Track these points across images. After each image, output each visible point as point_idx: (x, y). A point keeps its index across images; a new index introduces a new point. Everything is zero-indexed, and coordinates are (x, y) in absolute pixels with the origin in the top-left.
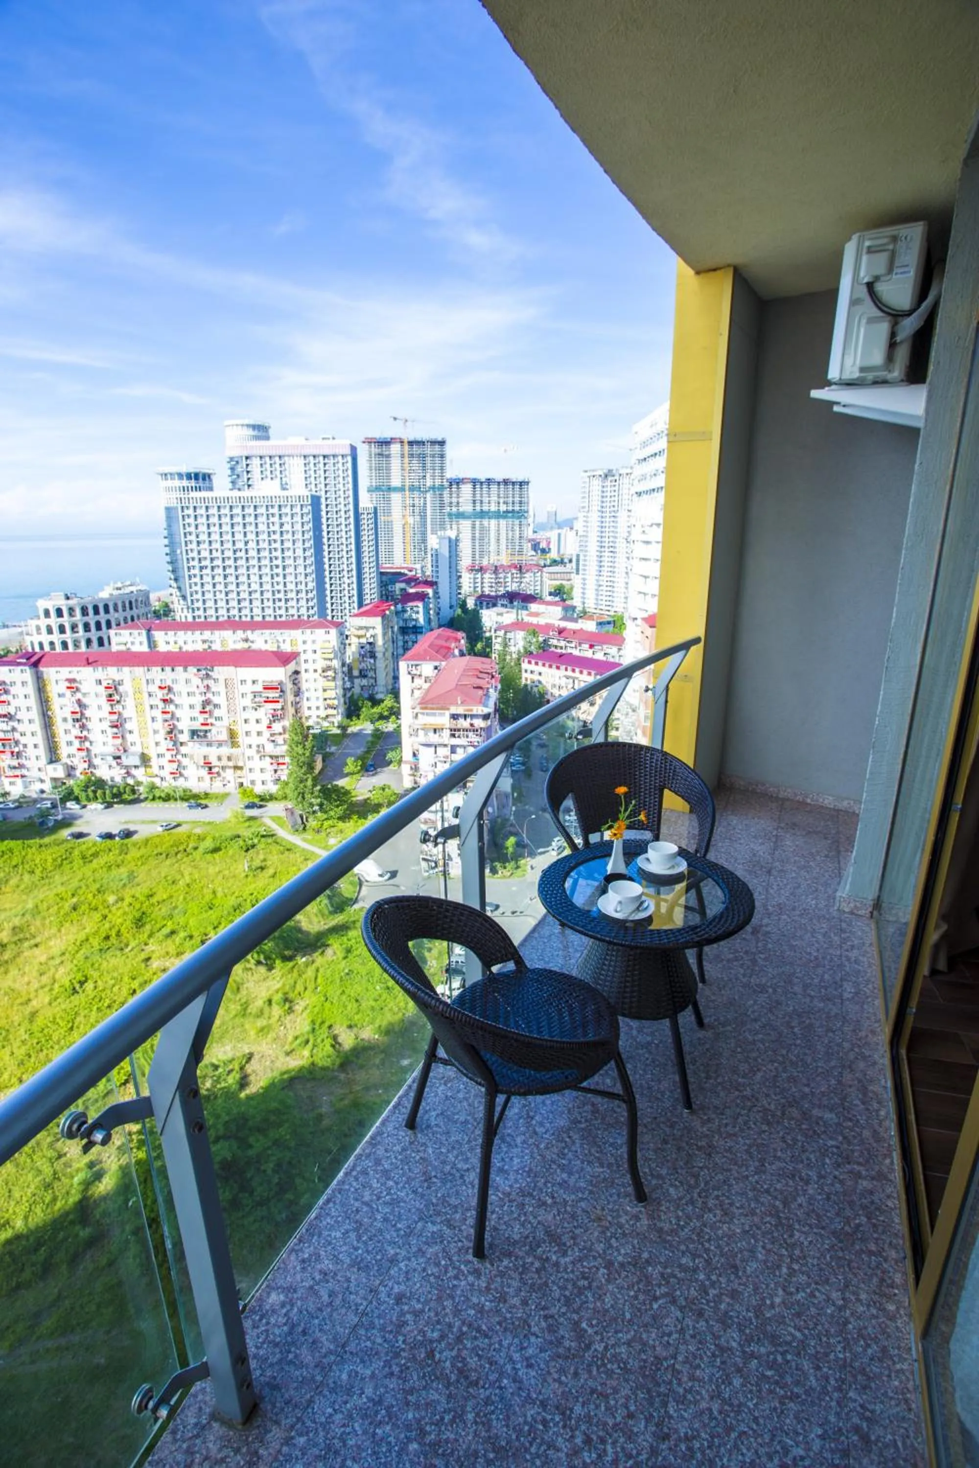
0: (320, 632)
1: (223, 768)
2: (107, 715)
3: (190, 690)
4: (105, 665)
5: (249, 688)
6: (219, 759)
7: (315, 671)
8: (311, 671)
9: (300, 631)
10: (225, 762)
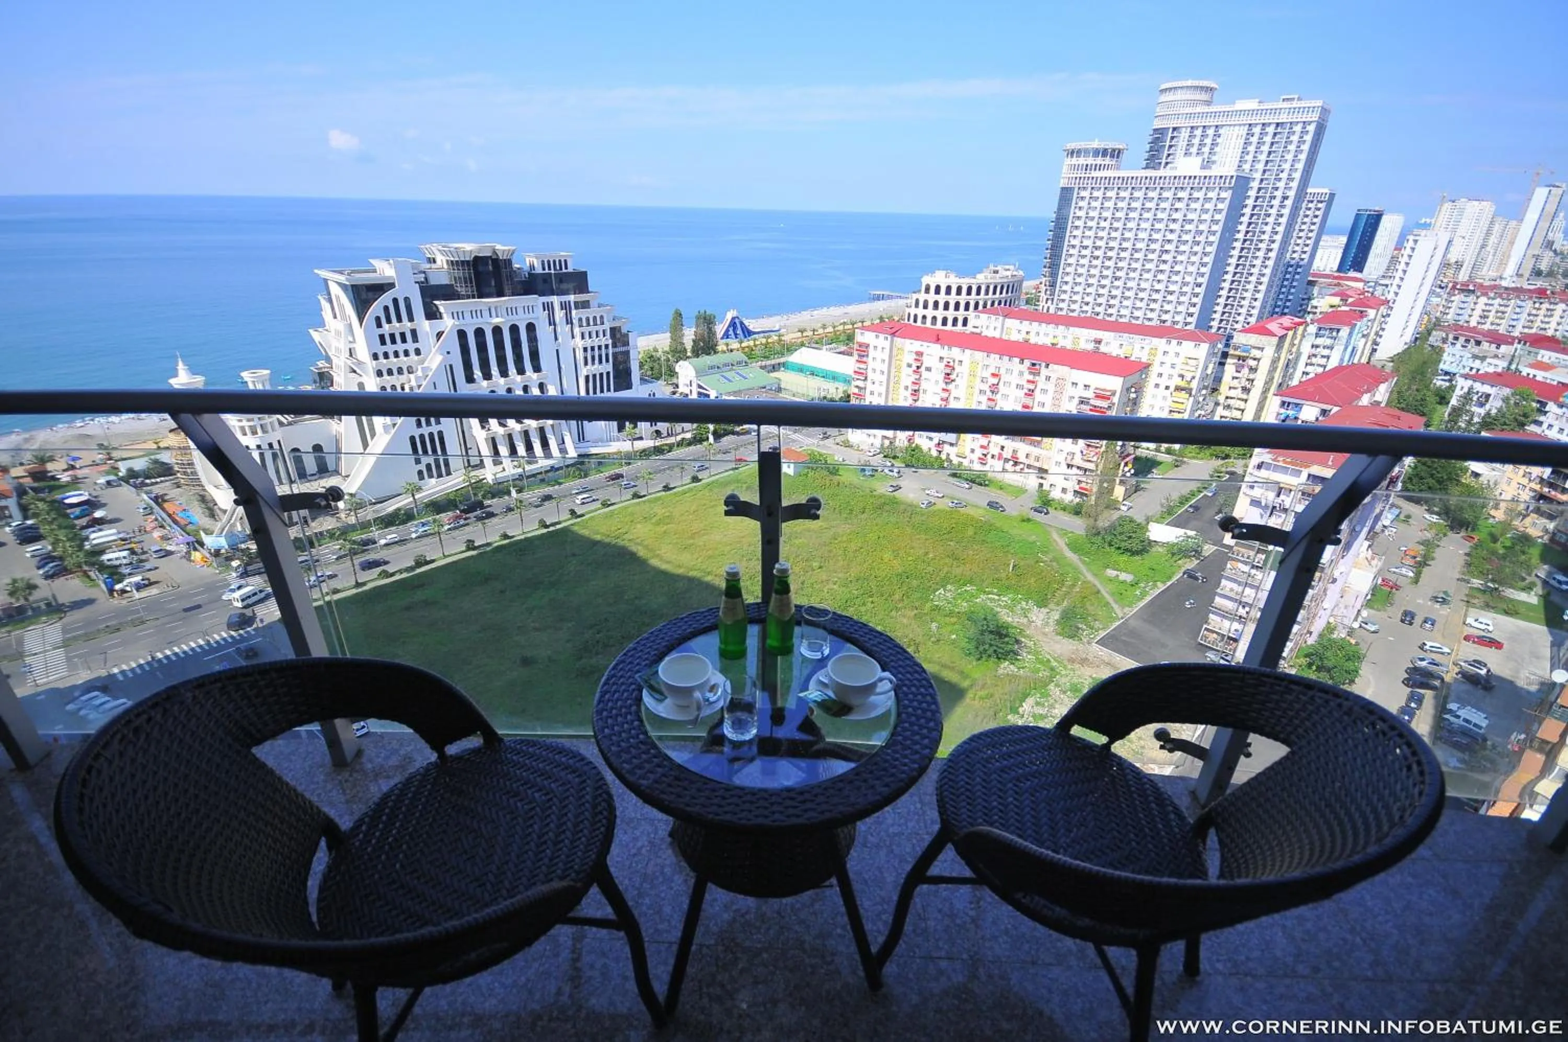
0: (1188, 346)
1: (1029, 466)
2: (940, 391)
3: (1021, 383)
4: (951, 345)
5: (1080, 392)
6: (1027, 456)
7: (1167, 388)
8: (1162, 387)
9: (1164, 340)
10: (1031, 461)
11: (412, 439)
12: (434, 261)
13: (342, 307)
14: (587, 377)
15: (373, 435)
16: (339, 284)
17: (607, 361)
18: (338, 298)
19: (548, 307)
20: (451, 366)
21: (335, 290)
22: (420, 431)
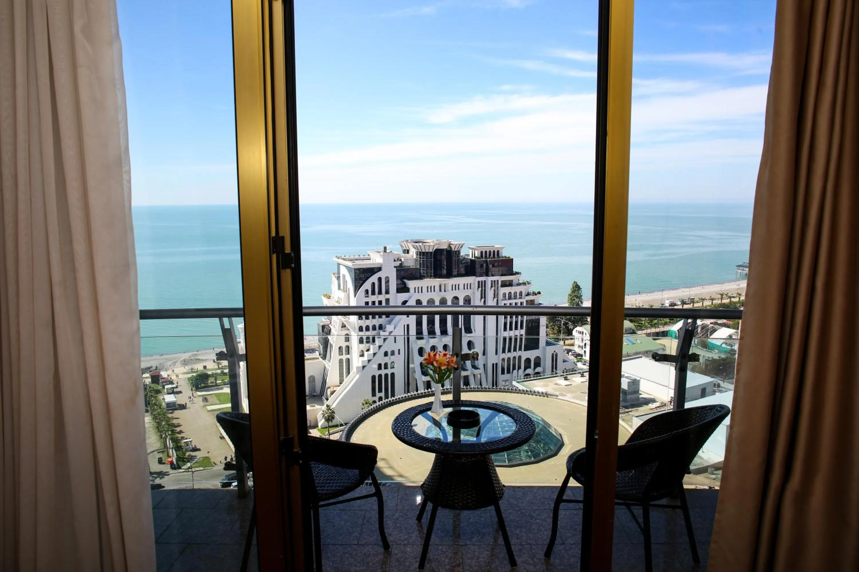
11: (374, 377)
12: (408, 252)
13: (345, 282)
14: (505, 339)
15: (348, 372)
16: (347, 267)
17: (522, 327)
18: (344, 276)
19: (482, 285)
20: (408, 326)
21: (344, 271)
22: (380, 372)
